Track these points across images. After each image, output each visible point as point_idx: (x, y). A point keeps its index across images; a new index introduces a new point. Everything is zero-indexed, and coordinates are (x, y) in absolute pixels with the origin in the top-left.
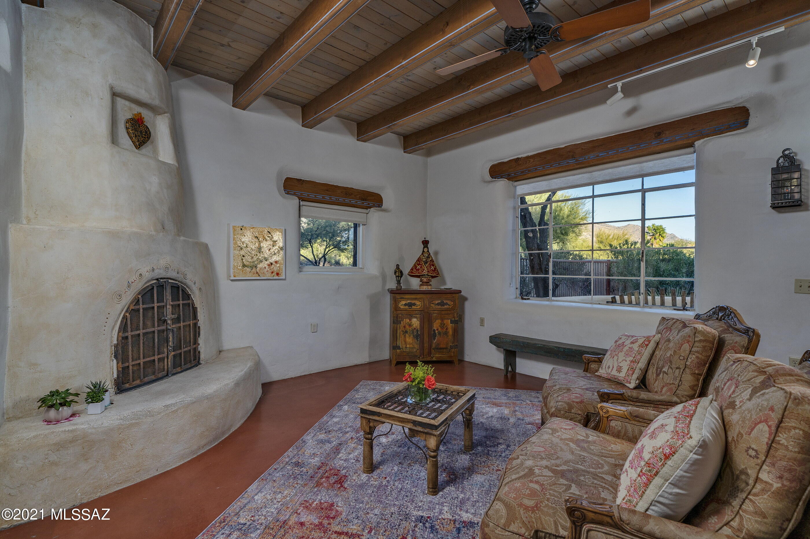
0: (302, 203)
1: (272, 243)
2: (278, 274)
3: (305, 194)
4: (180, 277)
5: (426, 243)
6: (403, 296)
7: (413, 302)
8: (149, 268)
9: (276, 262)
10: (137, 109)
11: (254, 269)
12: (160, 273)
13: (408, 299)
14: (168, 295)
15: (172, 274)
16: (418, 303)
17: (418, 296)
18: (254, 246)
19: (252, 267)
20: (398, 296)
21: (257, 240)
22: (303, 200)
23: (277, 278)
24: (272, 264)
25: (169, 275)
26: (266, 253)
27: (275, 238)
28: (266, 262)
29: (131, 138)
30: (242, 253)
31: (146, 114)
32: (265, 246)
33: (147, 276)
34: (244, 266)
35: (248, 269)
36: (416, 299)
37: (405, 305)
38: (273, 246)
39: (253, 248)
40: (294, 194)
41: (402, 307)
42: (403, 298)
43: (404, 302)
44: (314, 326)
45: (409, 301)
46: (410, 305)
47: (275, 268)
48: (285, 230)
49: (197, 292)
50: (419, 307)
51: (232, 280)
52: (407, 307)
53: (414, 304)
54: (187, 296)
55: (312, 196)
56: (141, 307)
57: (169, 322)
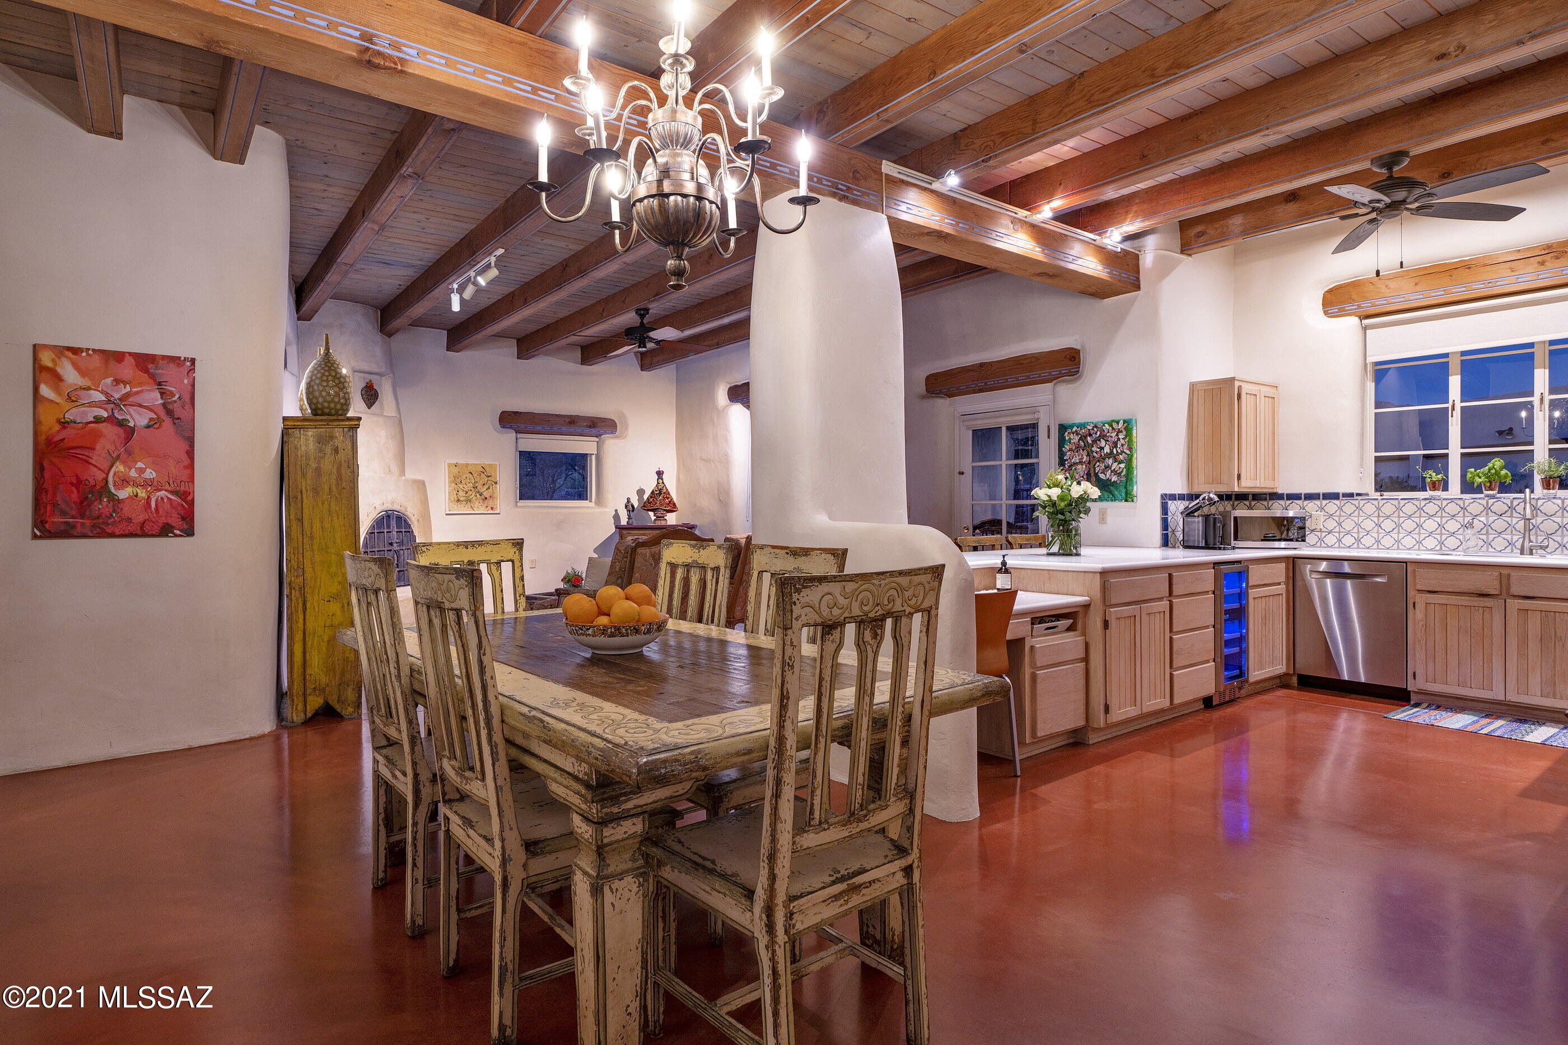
0: (519, 435)
1: (486, 477)
2: (492, 508)
3: (523, 426)
4: (402, 510)
5: (660, 474)
8: (380, 502)
9: (492, 496)
10: (369, 377)
11: (469, 503)
12: (388, 506)
14: (393, 523)
15: (396, 507)
19: (466, 503)
20: (625, 532)
21: (472, 476)
22: (519, 433)
23: (491, 512)
24: (486, 498)
25: (394, 508)
26: (480, 487)
27: (488, 473)
28: (482, 496)
29: (365, 402)
30: (457, 488)
31: (375, 379)
32: (479, 481)
33: (380, 508)
34: (458, 499)
35: (464, 505)
38: (489, 480)
40: (511, 428)
43: (630, 538)
44: (532, 561)
47: (490, 502)
48: (499, 465)
49: (416, 523)
51: (447, 514)
54: (408, 526)
55: (530, 428)
56: (376, 531)
57: (395, 545)
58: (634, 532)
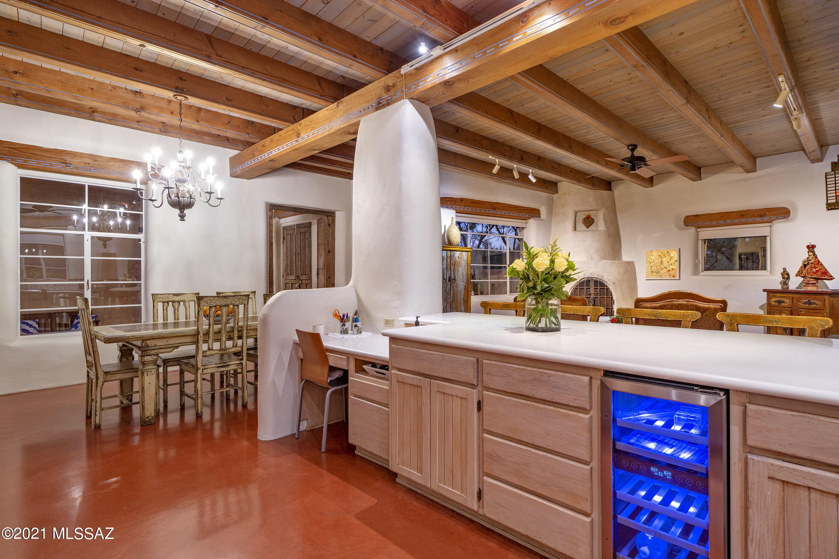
0: (698, 230)
1: (669, 258)
2: (674, 276)
3: (701, 224)
6: (775, 295)
7: (782, 299)
9: (672, 269)
10: (588, 213)
11: (658, 273)
12: (590, 276)
13: (778, 297)
14: (592, 284)
15: (600, 277)
16: (787, 301)
17: (788, 295)
18: (658, 261)
19: (657, 273)
20: (771, 295)
21: (660, 257)
22: (699, 228)
23: (673, 278)
24: (669, 270)
25: (593, 277)
26: (666, 264)
27: (672, 255)
28: (666, 270)
29: (585, 225)
30: (651, 265)
31: (592, 213)
32: (665, 260)
33: (583, 277)
34: (652, 272)
35: (655, 274)
36: (785, 297)
37: (776, 301)
38: (671, 260)
39: (658, 262)
40: (692, 226)
41: (773, 303)
42: (776, 296)
43: (774, 300)
45: (779, 299)
46: (780, 302)
47: (672, 273)
48: (680, 249)
49: (611, 284)
50: (787, 304)
51: (646, 280)
52: (777, 304)
53: (783, 302)
55: (708, 223)
56: (578, 288)
57: (592, 295)
58: (778, 295)
